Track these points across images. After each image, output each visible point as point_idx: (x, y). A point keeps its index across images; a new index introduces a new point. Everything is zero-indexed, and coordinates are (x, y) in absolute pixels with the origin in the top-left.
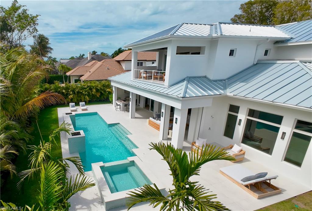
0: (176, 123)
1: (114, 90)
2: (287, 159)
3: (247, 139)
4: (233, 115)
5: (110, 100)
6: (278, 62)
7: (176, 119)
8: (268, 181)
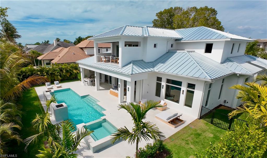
0: (128, 91)
1: (81, 70)
2: (186, 105)
3: (168, 96)
4: (159, 83)
5: (79, 78)
6: (178, 51)
7: (128, 88)
8: (178, 118)
